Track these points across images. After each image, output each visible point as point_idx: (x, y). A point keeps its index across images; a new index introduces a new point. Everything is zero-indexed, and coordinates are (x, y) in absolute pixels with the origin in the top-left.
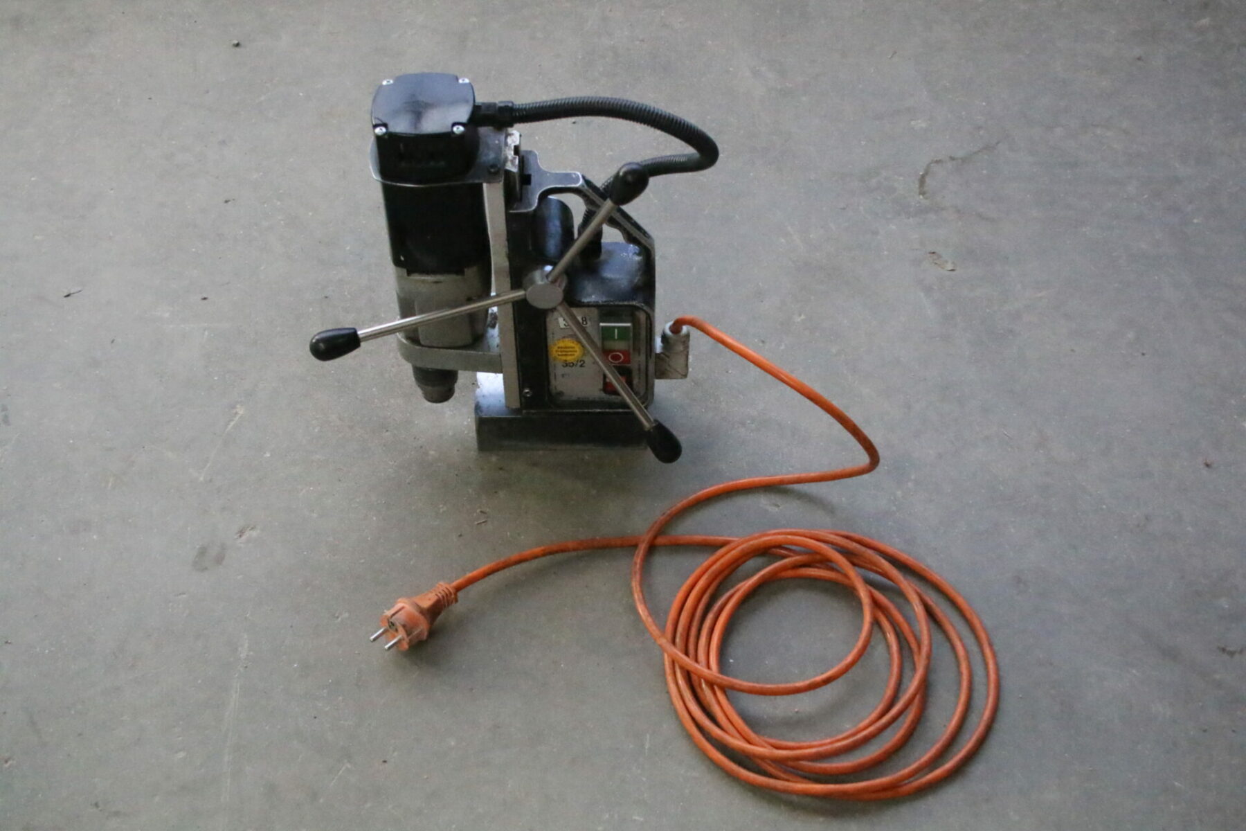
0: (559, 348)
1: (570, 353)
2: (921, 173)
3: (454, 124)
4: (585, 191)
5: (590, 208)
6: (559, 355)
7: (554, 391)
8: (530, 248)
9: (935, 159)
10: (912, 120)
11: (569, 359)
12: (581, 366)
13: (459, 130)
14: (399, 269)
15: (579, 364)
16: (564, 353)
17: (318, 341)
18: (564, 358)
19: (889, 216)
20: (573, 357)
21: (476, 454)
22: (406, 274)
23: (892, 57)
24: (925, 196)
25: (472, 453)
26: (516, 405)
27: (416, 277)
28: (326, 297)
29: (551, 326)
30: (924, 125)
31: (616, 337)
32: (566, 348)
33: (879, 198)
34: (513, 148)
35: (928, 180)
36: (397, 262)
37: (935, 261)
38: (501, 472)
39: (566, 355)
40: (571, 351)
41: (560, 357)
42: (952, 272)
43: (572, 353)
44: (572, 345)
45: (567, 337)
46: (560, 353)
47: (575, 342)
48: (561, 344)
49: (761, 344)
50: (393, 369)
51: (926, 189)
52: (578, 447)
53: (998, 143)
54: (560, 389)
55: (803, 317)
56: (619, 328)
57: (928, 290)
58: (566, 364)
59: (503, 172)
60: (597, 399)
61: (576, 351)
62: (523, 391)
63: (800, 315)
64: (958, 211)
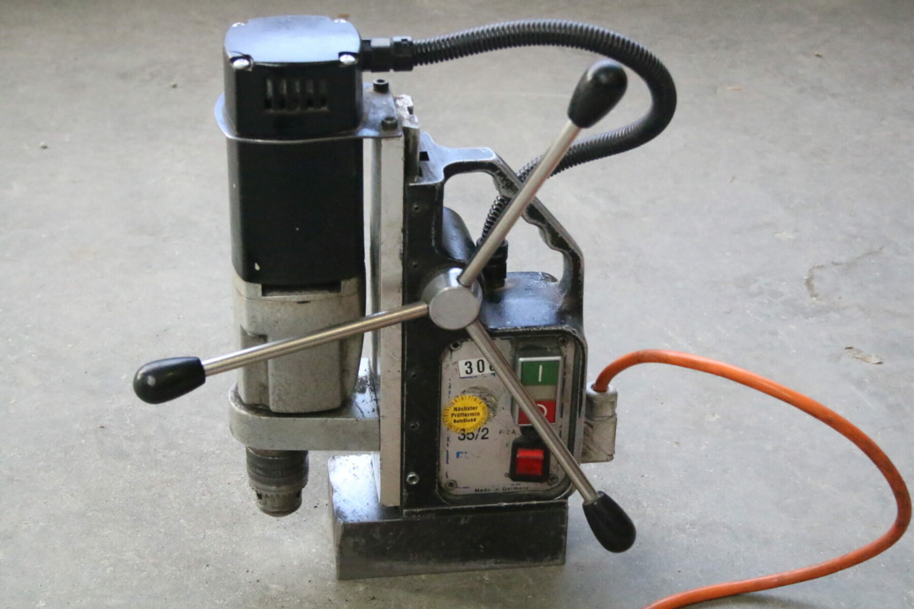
0: (455, 409)
1: (469, 418)
2: (805, 278)
3: (341, 54)
4: (500, 167)
5: (506, 194)
6: (455, 421)
7: (444, 481)
8: (433, 244)
9: (817, 265)
10: (776, 233)
11: (468, 426)
12: (483, 438)
13: (347, 59)
14: (252, 285)
15: (481, 434)
16: (462, 418)
17: (145, 375)
18: (461, 426)
19: (784, 317)
20: (474, 423)
21: (335, 584)
22: (260, 293)
23: (731, 181)
24: (819, 297)
25: (329, 583)
26: (395, 501)
27: (276, 297)
28: (103, 427)
29: (447, 374)
30: (791, 237)
31: (540, 380)
32: (465, 408)
33: (766, 301)
34: (406, 109)
35: (815, 283)
36: (249, 275)
37: (856, 356)
38: (374, 602)
39: (465, 421)
40: (472, 414)
41: (456, 424)
42: (880, 366)
43: (473, 417)
44: (474, 404)
45: (468, 392)
46: (457, 419)
47: (479, 400)
48: (460, 404)
49: (676, 446)
50: (204, 498)
51: (816, 291)
52: (472, 565)
53: (881, 249)
54: (453, 476)
55: (717, 417)
56: (545, 364)
57: (860, 384)
58: (465, 436)
59: (401, 129)
60: (501, 491)
61: (478, 414)
62: (406, 477)
63: (714, 415)
64: (863, 309)
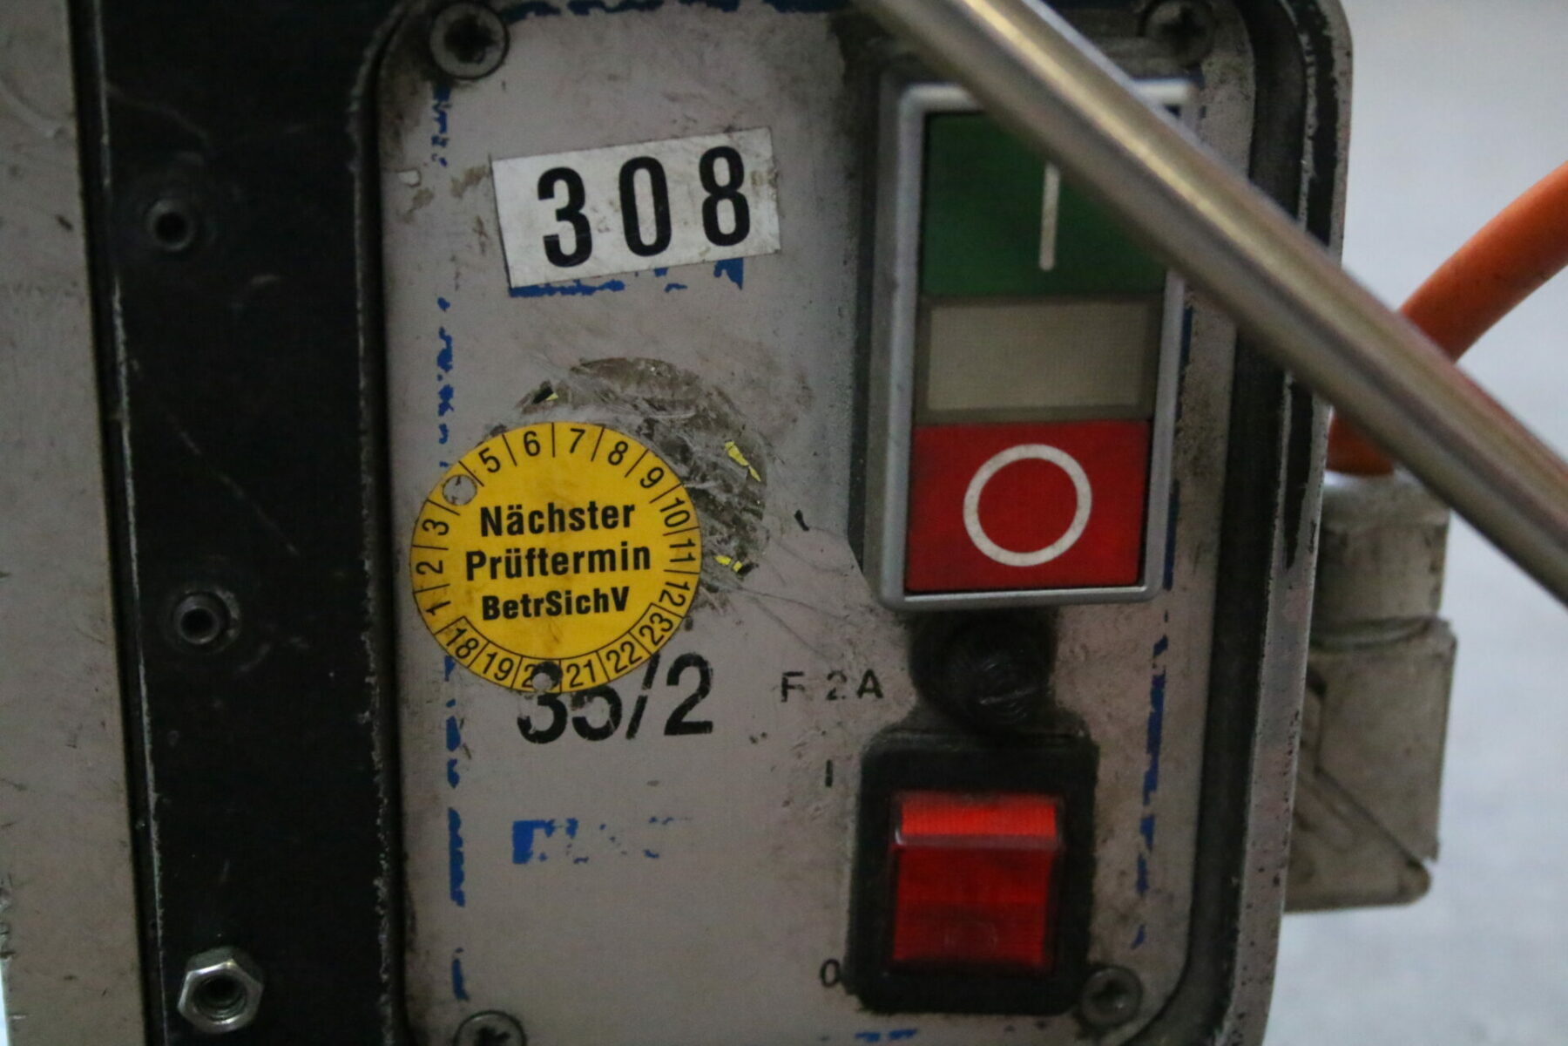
0: (490, 521)
1: (583, 583)
6: (491, 607)
7: (441, 1012)
11: (580, 640)
12: (678, 722)
15: (664, 700)
16: (538, 586)
18: (529, 637)
20: (613, 623)
32: (556, 518)
39: (555, 604)
40: (601, 559)
41: (498, 629)
43: (606, 581)
44: (610, 486)
45: (567, 396)
46: (506, 589)
47: (641, 454)
48: (516, 484)
54: (496, 985)
58: (558, 708)
61: (642, 555)
62: (175, 974)
